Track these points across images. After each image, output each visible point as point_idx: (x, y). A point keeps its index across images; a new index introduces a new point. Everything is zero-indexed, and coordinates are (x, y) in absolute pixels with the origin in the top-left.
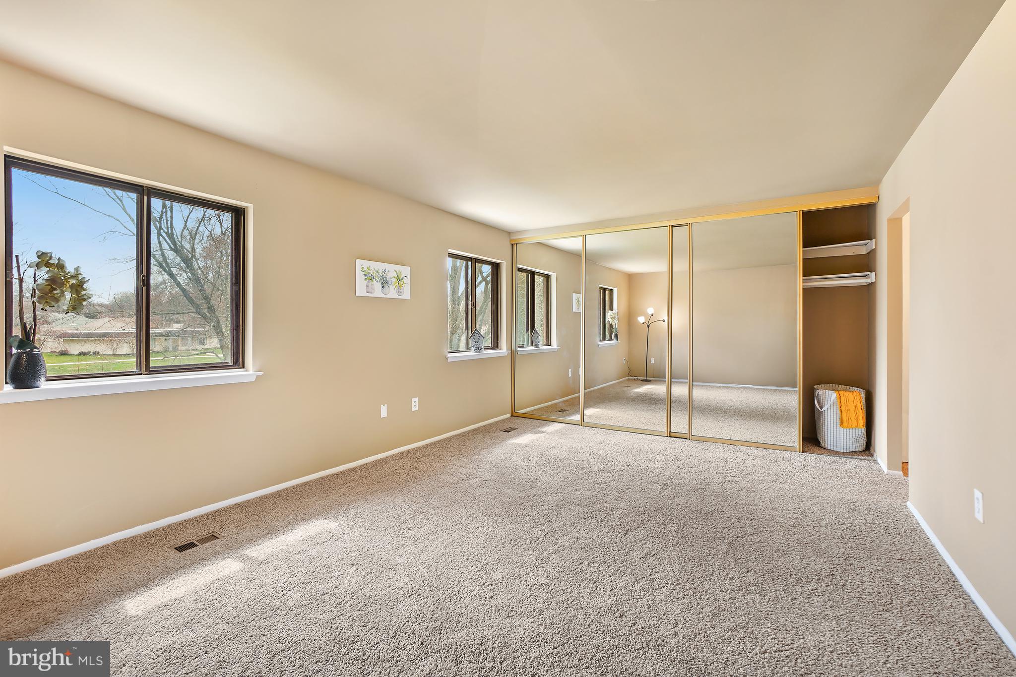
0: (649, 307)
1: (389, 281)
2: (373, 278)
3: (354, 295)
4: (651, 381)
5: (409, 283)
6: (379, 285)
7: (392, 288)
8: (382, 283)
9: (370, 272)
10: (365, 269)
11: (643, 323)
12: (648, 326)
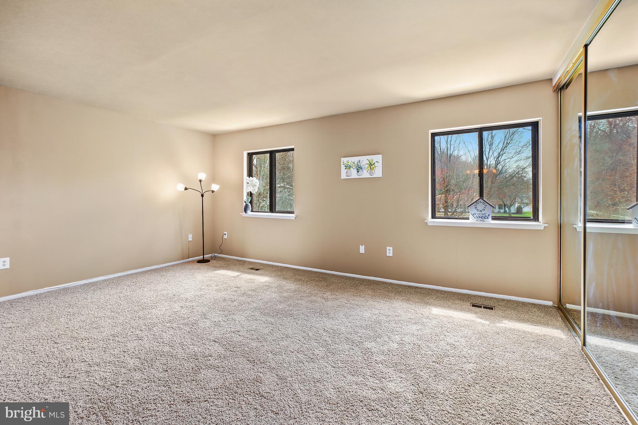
1: (363, 167)
2: (351, 167)
5: (381, 166)
6: (355, 171)
7: (365, 171)
9: (348, 164)
10: (346, 162)
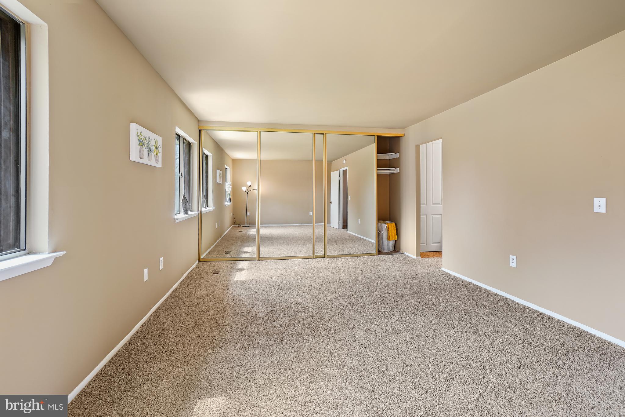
0: (248, 181)
1: (152, 149)
2: (143, 144)
3: (129, 159)
4: (249, 227)
5: (161, 152)
6: (146, 152)
7: (153, 156)
8: (148, 151)
10: (139, 134)
11: (245, 191)
12: (247, 193)
